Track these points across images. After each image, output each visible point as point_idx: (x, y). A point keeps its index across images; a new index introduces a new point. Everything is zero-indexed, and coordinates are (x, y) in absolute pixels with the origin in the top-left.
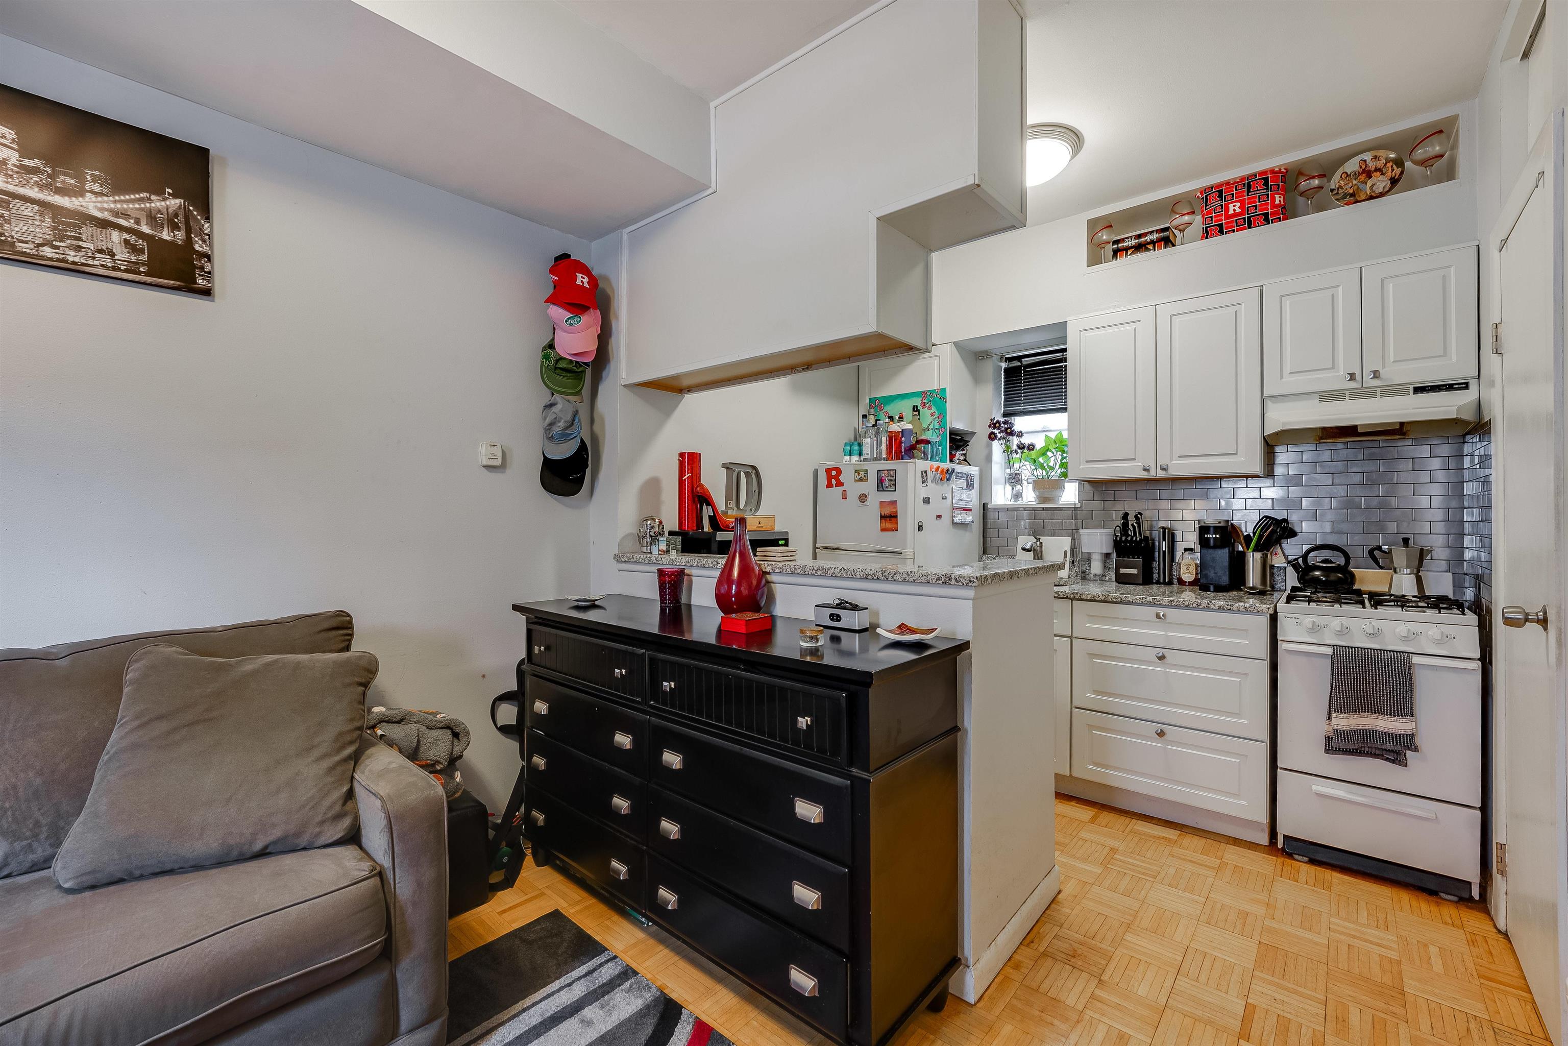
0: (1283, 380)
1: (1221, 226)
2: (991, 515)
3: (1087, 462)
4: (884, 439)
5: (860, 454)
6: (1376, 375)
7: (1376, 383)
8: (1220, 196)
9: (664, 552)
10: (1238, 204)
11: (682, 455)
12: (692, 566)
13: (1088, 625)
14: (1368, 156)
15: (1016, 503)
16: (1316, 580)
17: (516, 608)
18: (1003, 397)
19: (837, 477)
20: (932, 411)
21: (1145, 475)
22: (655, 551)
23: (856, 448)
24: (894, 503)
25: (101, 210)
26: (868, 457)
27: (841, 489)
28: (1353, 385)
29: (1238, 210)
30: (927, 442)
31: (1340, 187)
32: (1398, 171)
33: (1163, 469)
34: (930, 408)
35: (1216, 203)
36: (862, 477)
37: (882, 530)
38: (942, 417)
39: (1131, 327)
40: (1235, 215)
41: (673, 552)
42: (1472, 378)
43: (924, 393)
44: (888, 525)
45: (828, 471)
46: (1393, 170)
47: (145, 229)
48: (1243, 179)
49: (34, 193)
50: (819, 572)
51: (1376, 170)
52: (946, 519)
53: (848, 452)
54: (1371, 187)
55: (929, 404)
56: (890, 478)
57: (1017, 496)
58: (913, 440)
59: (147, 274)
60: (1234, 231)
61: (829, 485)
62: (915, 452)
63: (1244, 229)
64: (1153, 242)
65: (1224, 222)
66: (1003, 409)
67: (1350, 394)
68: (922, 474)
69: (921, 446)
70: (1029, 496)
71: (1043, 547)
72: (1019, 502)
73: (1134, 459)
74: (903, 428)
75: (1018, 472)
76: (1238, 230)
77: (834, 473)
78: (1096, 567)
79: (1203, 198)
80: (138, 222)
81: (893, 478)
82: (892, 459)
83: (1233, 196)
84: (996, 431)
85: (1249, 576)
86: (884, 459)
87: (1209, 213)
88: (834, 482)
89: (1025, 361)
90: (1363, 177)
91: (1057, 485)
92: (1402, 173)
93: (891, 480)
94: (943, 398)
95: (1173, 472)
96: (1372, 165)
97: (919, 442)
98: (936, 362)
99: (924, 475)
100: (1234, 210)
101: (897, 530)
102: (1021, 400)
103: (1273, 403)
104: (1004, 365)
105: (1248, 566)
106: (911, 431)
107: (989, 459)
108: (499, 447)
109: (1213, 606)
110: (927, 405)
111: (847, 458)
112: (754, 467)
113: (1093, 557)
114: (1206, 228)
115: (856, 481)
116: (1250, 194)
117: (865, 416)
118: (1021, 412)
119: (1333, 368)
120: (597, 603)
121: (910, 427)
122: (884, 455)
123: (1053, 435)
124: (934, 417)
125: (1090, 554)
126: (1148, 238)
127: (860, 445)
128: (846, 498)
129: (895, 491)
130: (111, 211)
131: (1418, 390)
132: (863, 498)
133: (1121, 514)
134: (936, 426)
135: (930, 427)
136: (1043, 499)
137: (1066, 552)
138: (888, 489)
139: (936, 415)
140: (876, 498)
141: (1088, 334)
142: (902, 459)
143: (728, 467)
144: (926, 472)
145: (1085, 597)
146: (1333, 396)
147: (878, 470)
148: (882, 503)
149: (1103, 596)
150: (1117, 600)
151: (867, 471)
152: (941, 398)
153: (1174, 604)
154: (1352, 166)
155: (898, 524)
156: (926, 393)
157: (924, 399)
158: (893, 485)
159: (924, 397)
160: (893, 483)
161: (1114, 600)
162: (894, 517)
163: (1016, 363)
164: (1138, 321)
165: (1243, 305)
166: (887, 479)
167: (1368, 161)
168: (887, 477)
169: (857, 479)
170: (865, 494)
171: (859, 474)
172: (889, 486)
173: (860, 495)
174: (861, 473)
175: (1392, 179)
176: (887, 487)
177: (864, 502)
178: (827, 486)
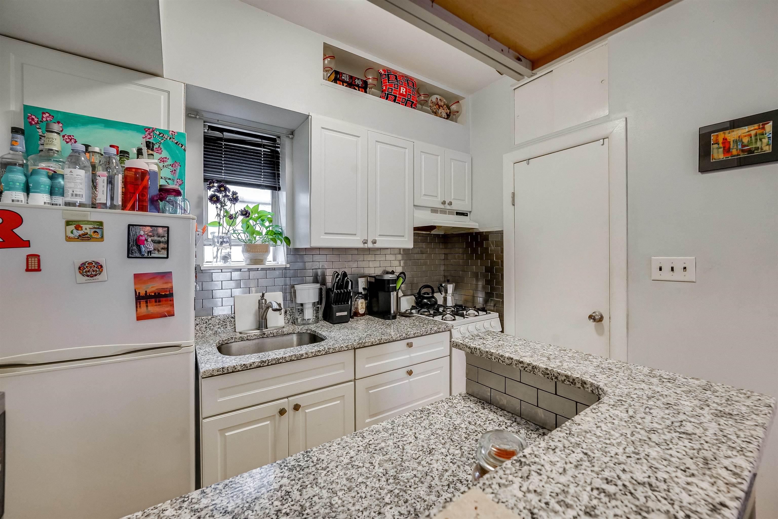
0: (422, 198)
1: (395, 97)
3: (325, 233)
5: (54, 193)
6: (450, 204)
8: (396, 79)
10: (404, 89)
13: (367, 366)
14: (439, 97)
18: (203, 162)
20: (163, 156)
24: (166, 275)
27: (24, 251)
28: (442, 206)
29: (404, 93)
30: (175, 192)
31: (431, 106)
32: (448, 111)
33: (373, 243)
34: (159, 151)
35: (395, 81)
37: (139, 318)
38: (178, 167)
39: (354, 139)
40: (402, 95)
42: (468, 211)
43: (149, 130)
44: (153, 309)
46: (447, 109)
48: (405, 76)
51: (441, 106)
54: (441, 113)
55: (155, 146)
56: (156, 238)
57: (226, 258)
58: (159, 187)
60: (399, 103)
62: (164, 204)
64: (358, 86)
65: (397, 95)
66: (203, 174)
67: (440, 211)
69: (169, 197)
70: (238, 258)
72: (229, 263)
73: (357, 234)
76: (401, 104)
78: (309, 314)
79: (386, 75)
81: (163, 239)
83: (402, 83)
87: (392, 85)
89: (227, 135)
90: (437, 106)
92: (450, 113)
93: (159, 242)
94: (181, 145)
96: (440, 103)
97: (165, 191)
98: (162, 97)
101: (173, 315)
102: (222, 169)
103: (417, 209)
104: (205, 131)
106: (155, 174)
113: (305, 306)
114: (388, 94)
115: (68, 239)
116: (409, 87)
117: (18, 131)
118: (223, 180)
119: (437, 196)
121: (155, 168)
123: (251, 206)
124: (166, 164)
125: (302, 305)
126: (357, 82)
128: (39, 270)
129: (167, 257)
131: (458, 214)
134: (171, 177)
136: (257, 261)
138: (153, 255)
139: (170, 162)
140: (124, 269)
141: (327, 132)
145: (367, 344)
146: (434, 210)
147: (129, 226)
148: (137, 277)
149: (378, 340)
150: (387, 341)
151: (101, 224)
152: (176, 143)
153: (416, 335)
154: (434, 98)
155: (172, 305)
156: (153, 131)
157: (149, 137)
158: (163, 249)
159: (149, 134)
160: (162, 245)
161: (385, 341)
162: (166, 296)
163: (218, 134)
164: (359, 137)
165: (407, 150)
166: (149, 240)
167: (439, 100)
168: (151, 236)
169: (72, 236)
170: (97, 263)
171: (78, 227)
172: (154, 250)
173: (83, 264)
174: (84, 226)
175: (447, 113)
176: (150, 252)
177: (96, 275)
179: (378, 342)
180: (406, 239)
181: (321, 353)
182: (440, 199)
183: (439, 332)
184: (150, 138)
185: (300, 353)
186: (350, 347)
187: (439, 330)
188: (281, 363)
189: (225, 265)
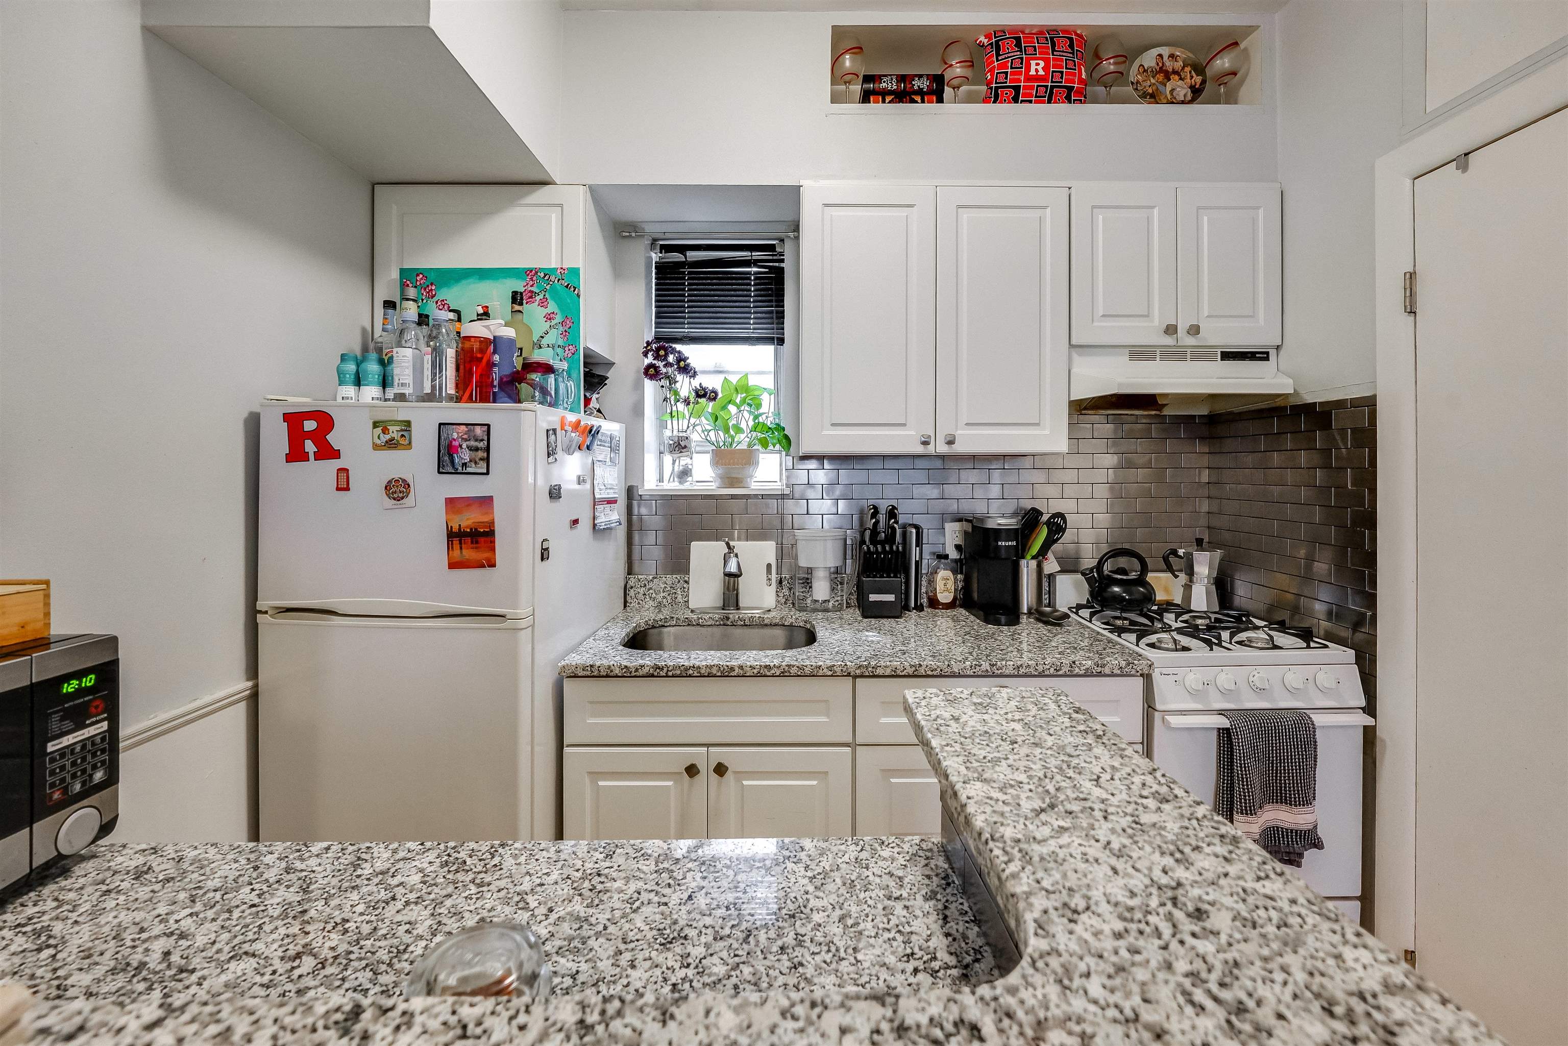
0: (1095, 324)
1: (1016, 89)
2: (638, 507)
3: (833, 425)
4: (450, 354)
5: (385, 383)
6: (1194, 330)
7: (1191, 341)
8: (1018, 45)
10: (1041, 64)
13: (884, 720)
14: (1165, 51)
15: (684, 488)
16: (1117, 599)
18: (654, 309)
19: (320, 436)
20: (549, 310)
21: (921, 449)
23: (373, 368)
24: (487, 501)
26: (407, 391)
27: (335, 464)
28: (1169, 341)
29: (1040, 72)
30: (548, 369)
31: (1138, 82)
32: (1198, 79)
33: (947, 442)
34: (543, 303)
35: (1013, 53)
36: (394, 438)
37: (453, 565)
38: (569, 326)
39: (902, 212)
40: (1037, 78)
42: (1268, 347)
43: (531, 273)
44: (469, 554)
45: (295, 421)
46: (1192, 77)
48: (1045, 30)
51: (1175, 72)
53: (350, 377)
54: (1172, 91)
55: (541, 296)
56: (473, 443)
57: (684, 475)
58: (517, 361)
61: (296, 453)
62: (524, 387)
63: (1043, 102)
64: (921, 93)
65: (1021, 84)
66: (659, 329)
67: (1162, 353)
68: (546, 436)
69: (536, 377)
70: (704, 476)
72: (687, 486)
73: (904, 425)
74: (497, 334)
75: (685, 434)
76: (1037, 102)
77: (310, 425)
78: (821, 590)
81: (481, 445)
82: (470, 400)
83: (1034, 50)
84: (660, 364)
85: (1023, 596)
86: (450, 398)
87: (1003, 66)
88: (310, 447)
89: (693, 256)
90: (1161, 77)
91: (749, 458)
92: (1204, 82)
94: (573, 288)
95: (960, 448)
96: (1169, 65)
97: (530, 367)
98: (554, 216)
99: (550, 437)
100: (1036, 71)
101: (494, 565)
102: (684, 319)
103: (1080, 355)
104: (655, 257)
105: (1022, 580)
106: (511, 341)
107: (638, 410)
109: (1077, 670)
110: (538, 298)
111: (349, 391)
113: (815, 573)
114: (999, 86)
115: (376, 447)
116: (1055, 53)
117: (389, 305)
118: (685, 337)
119: (1147, 316)
121: (510, 332)
123: (734, 379)
124: (554, 322)
125: (810, 570)
126: (916, 84)
127: (385, 363)
128: (347, 489)
129: (487, 473)
131: (1227, 356)
134: (561, 342)
135: (544, 342)
136: (731, 480)
137: (769, 566)
138: (469, 470)
139: (558, 319)
140: (435, 490)
141: (839, 212)
142: (494, 402)
144: (554, 430)
145: (881, 672)
146: (1139, 353)
147: (440, 424)
148: (451, 503)
149: (913, 666)
150: (935, 673)
151: (408, 423)
152: (567, 287)
153: (1022, 671)
154: (1149, 59)
155: (493, 549)
156: (536, 273)
157: (531, 283)
158: (481, 459)
159: (532, 279)
160: (481, 454)
161: (929, 673)
162: (485, 534)
163: (677, 257)
164: (912, 206)
165: (1048, 210)
166: (464, 446)
167: (1165, 58)
168: (466, 440)
169: (378, 442)
170: (404, 481)
171: (385, 431)
172: (471, 461)
173: (390, 482)
174: (391, 428)
175: (1192, 87)
176: (464, 465)
177: (402, 498)
178: (290, 458)
179: (910, 671)
180: (1047, 432)
181: (773, 672)
182: (1158, 321)
183: (1100, 675)
184: (532, 286)
185: (728, 664)
186: (838, 670)
187: (1099, 669)
188: (690, 676)
189: (681, 487)
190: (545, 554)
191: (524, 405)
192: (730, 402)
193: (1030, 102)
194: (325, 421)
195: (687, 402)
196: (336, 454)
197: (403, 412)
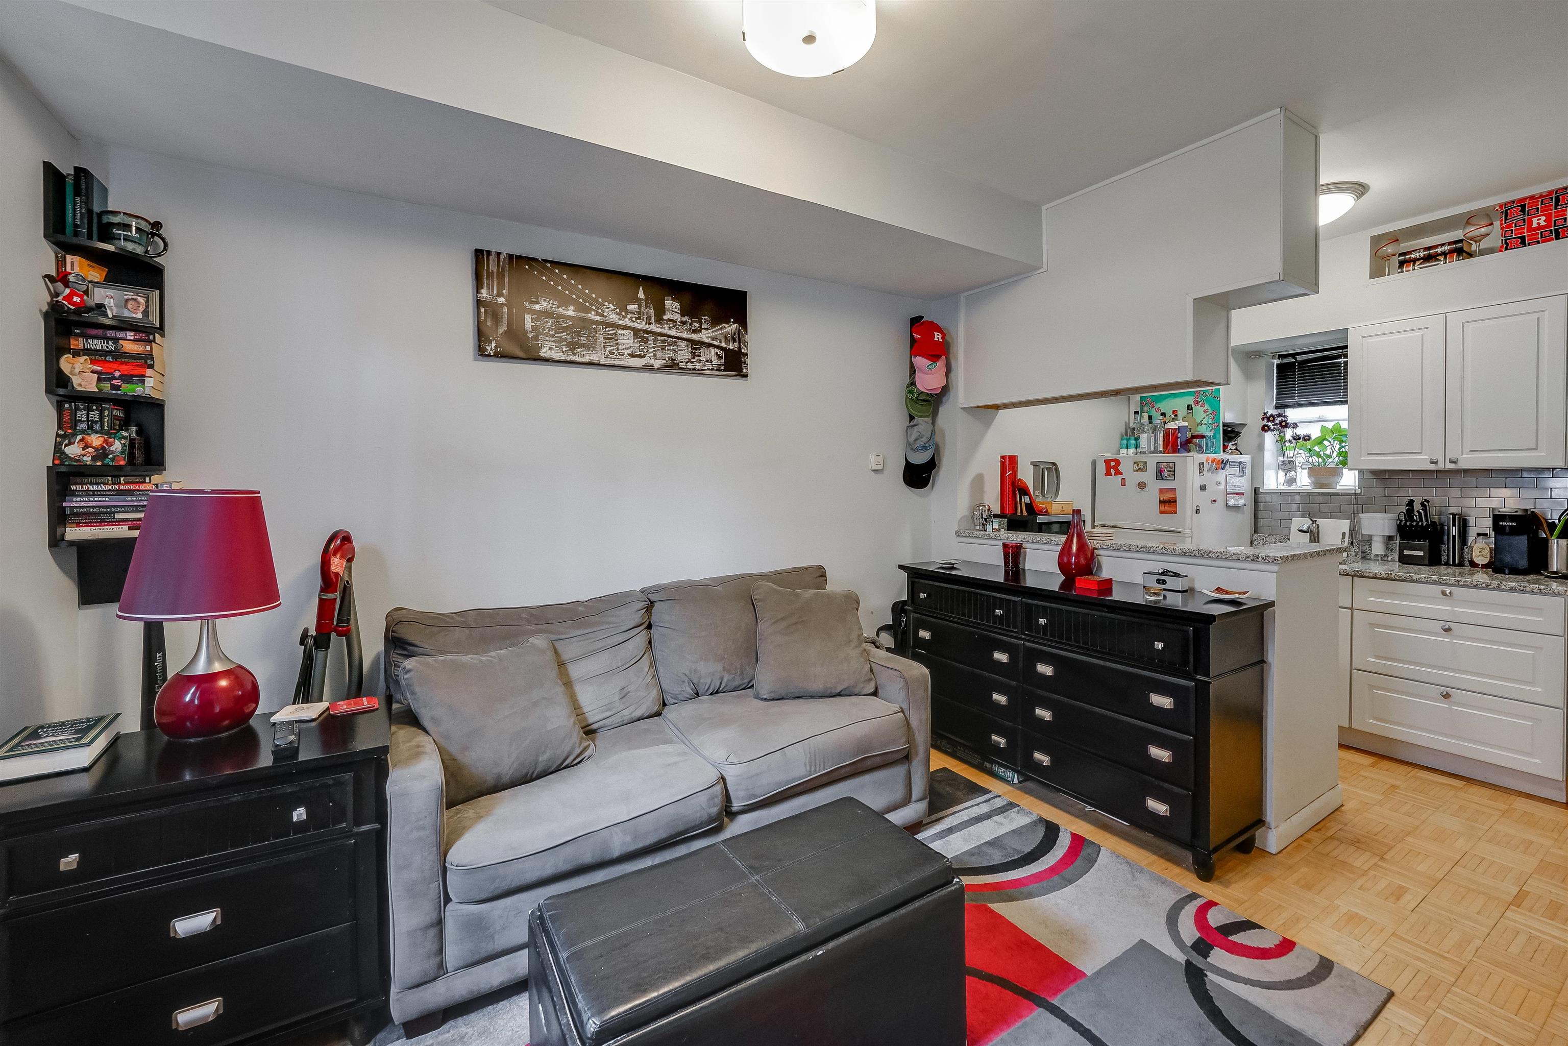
1: (1523, 238)
2: (1262, 498)
3: (1368, 454)
4: (1161, 435)
5: (1137, 447)
8: (1523, 210)
9: (997, 530)
10: (1543, 218)
11: (1003, 457)
12: (1028, 541)
13: (1368, 599)
15: (1289, 488)
17: (900, 567)
18: (1275, 391)
19: (1116, 468)
20: (1205, 408)
21: (1433, 467)
22: (989, 528)
23: (1133, 442)
24: (1173, 490)
25: (707, 338)
26: (1145, 450)
27: (1120, 477)
29: (1543, 223)
30: (1203, 437)
33: (1452, 462)
34: (1203, 405)
35: (1518, 216)
36: (1141, 467)
37: (1161, 512)
38: (1215, 413)
39: (1420, 333)
40: (1539, 227)
41: (1002, 530)
43: (1197, 393)
44: (1167, 508)
45: (1107, 462)
47: (723, 345)
48: (1550, 193)
49: (685, 335)
50: (1142, 549)
52: (1220, 503)
53: (1124, 445)
55: (1204, 402)
56: (1168, 469)
57: (1292, 481)
58: (1189, 435)
59: (724, 370)
61: (1108, 474)
62: (1191, 446)
63: (1551, 240)
64: (1444, 254)
65: (1526, 234)
66: (1275, 402)
68: (1200, 466)
69: (1197, 441)
70: (1304, 481)
71: (1320, 528)
72: (1293, 487)
73: (1421, 453)
74: (1181, 425)
75: (1292, 459)
76: (1544, 241)
77: (1113, 464)
78: (1378, 548)
79: (1503, 212)
80: (720, 342)
81: (1172, 470)
82: (1168, 452)
83: (1538, 211)
84: (1270, 424)
85: (1552, 562)
86: (1161, 452)
87: (1510, 226)
88: (1113, 471)
89: (1300, 358)
91: (1335, 472)
93: (1170, 471)
94: (1217, 397)
95: (1463, 465)
97: (1193, 437)
99: (1201, 466)
100: (1538, 224)
101: (1176, 513)
102: (1295, 393)
104: (1276, 361)
105: (1552, 551)
106: (1186, 427)
107: (1261, 447)
108: (881, 456)
109: (1503, 587)
110: (1200, 403)
111: (1124, 450)
112: (1054, 464)
113: (1375, 539)
114: (1506, 240)
115: (1135, 471)
116: (1558, 207)
117: (1136, 413)
118: (1295, 404)
120: (955, 566)
121: (1185, 424)
122: (1161, 449)
123: (1329, 425)
124: (1208, 413)
125: (1370, 536)
126: (1439, 250)
127: (1137, 439)
128: (1125, 485)
129: (1174, 480)
130: (711, 337)
132: (1142, 486)
133: (1406, 500)
134: (1210, 422)
135: (1203, 422)
136: (1319, 484)
137: (1344, 534)
138: (1167, 479)
139: (1210, 411)
140: (1155, 486)
141: (1371, 340)
142: (1178, 453)
143: (1035, 465)
144: (1203, 463)
145: (1366, 574)
147: (1157, 462)
148: (1161, 491)
149: (1385, 574)
150: (1401, 578)
151: (1145, 462)
152: (1214, 397)
153: (1462, 583)
155: (1176, 508)
156: (1199, 392)
159: (1197, 395)
160: (1172, 473)
161: (1397, 578)
162: (1173, 502)
163: (1290, 360)
164: (1427, 328)
165: (1546, 313)
166: (1166, 470)
169: (1136, 469)
170: (1144, 482)
172: (1168, 475)
173: (1139, 483)
174: (1140, 464)
176: (1166, 477)
177: (1144, 489)
178: (1106, 475)
179: (1385, 576)
187: (1521, 588)
190: (1197, 511)
191: (1190, 454)
192: (1325, 439)
193: (1538, 243)
194: (1118, 462)
195: (1290, 442)
196: (1121, 473)
197: (1144, 458)
